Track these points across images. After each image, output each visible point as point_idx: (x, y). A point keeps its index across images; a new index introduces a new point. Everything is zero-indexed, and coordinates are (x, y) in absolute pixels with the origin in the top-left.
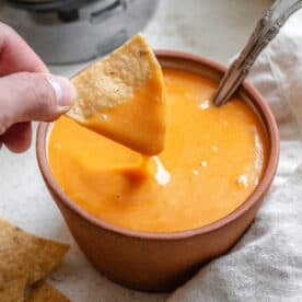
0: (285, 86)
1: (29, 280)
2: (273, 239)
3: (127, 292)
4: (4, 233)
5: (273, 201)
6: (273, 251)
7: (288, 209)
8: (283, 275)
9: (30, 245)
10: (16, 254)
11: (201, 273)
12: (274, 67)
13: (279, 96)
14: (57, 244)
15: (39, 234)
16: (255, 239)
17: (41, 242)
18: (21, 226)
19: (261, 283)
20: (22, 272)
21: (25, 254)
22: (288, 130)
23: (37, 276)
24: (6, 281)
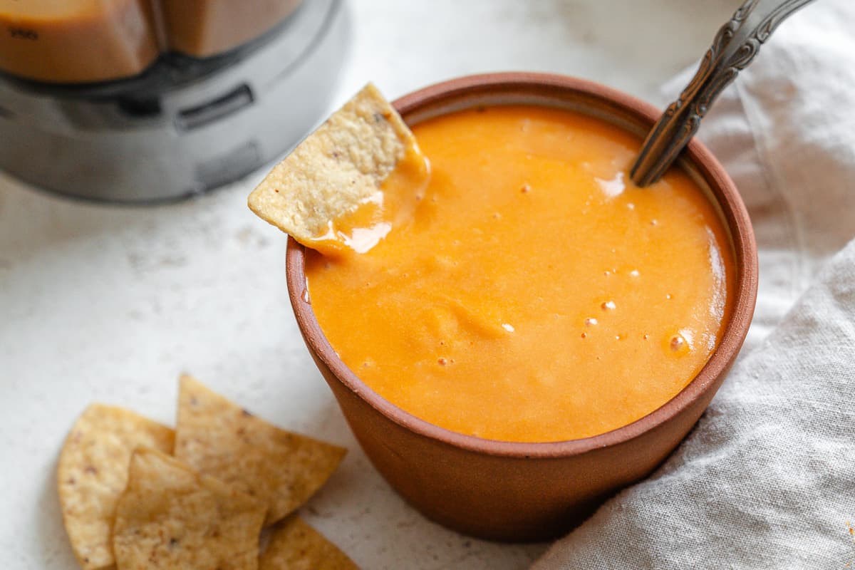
0: (771, 143)
1: (269, 514)
2: (741, 454)
3: (456, 539)
4: (218, 421)
5: (743, 377)
6: (740, 478)
7: (773, 396)
8: (759, 526)
9: (271, 446)
10: (243, 463)
11: (600, 514)
12: (750, 103)
13: (757, 161)
14: (323, 446)
15: (286, 425)
16: (707, 452)
17: (291, 440)
18: (252, 408)
19: (716, 539)
20: (253, 500)
21: (260, 465)
22: (773, 229)
23: (283, 507)
24: (224, 518)
